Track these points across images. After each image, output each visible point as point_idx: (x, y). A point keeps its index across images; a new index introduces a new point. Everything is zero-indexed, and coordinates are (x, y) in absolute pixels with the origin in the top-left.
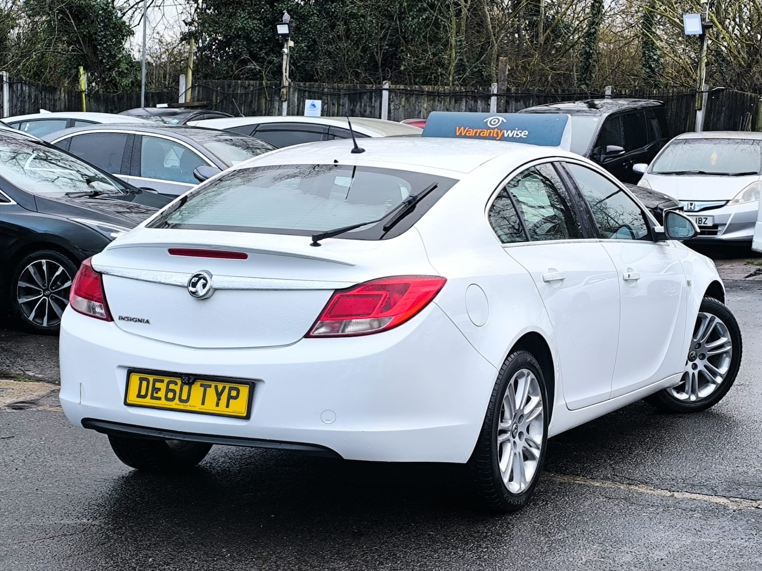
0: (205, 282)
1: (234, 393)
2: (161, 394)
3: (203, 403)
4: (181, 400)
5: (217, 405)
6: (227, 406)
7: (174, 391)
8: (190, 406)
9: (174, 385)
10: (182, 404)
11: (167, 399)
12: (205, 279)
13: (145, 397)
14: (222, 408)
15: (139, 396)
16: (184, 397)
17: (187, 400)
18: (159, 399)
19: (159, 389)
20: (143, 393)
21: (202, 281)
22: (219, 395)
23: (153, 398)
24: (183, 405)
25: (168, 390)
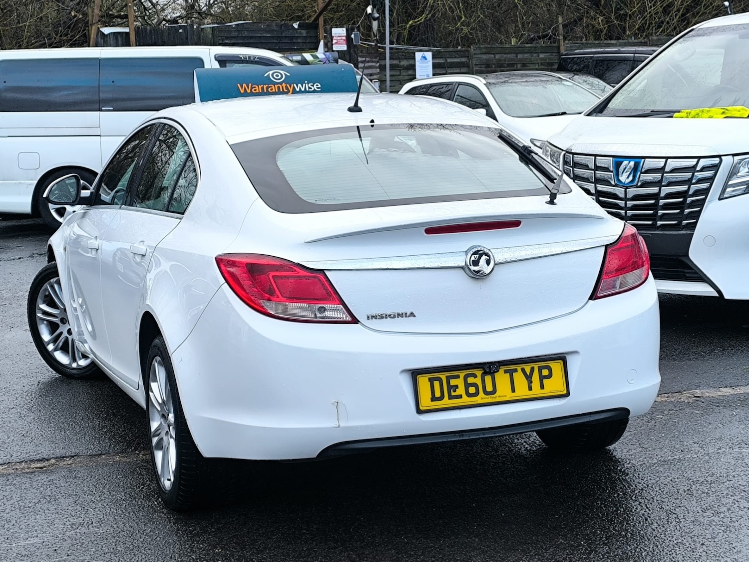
0: (488, 258)
1: (545, 372)
2: (461, 391)
3: (513, 391)
4: (486, 393)
5: (530, 389)
6: (542, 387)
7: (475, 385)
8: (500, 397)
9: (473, 378)
10: (489, 396)
11: (469, 395)
12: (487, 255)
13: (442, 398)
14: (536, 391)
15: (434, 399)
16: (489, 388)
17: (494, 391)
18: (460, 397)
19: (457, 387)
20: (438, 394)
21: (484, 258)
22: (529, 378)
23: (451, 397)
24: (491, 398)
25: (467, 386)
